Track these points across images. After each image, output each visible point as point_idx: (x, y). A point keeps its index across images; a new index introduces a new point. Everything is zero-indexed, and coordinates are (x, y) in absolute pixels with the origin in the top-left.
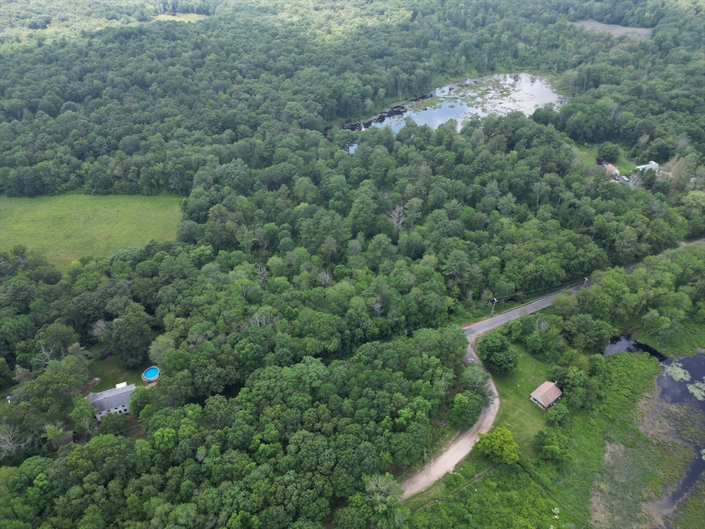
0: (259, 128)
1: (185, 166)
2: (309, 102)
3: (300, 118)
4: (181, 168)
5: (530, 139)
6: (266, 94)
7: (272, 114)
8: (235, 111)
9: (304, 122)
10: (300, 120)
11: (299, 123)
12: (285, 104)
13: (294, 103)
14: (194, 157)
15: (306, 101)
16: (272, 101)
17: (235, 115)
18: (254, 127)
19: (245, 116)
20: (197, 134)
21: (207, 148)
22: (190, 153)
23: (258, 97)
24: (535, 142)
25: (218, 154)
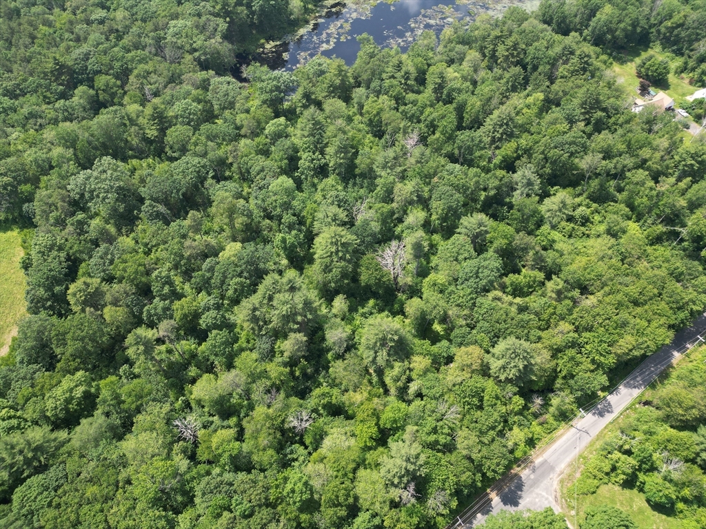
0: (132, 78)
1: (14, 178)
2: (204, 18)
3: (195, 50)
4: (9, 184)
5: (553, 64)
6: (132, 7)
7: (147, 49)
8: (85, 48)
9: (203, 58)
10: (197, 54)
11: (195, 60)
12: (166, 26)
13: (180, 23)
14: (30, 156)
15: (199, 15)
16: (144, 20)
17: (87, 57)
18: (124, 75)
19: (103, 57)
20: (28, 104)
21: (49, 134)
22: (20, 147)
23: (120, 14)
24: (562, 70)
25: (70, 141)
